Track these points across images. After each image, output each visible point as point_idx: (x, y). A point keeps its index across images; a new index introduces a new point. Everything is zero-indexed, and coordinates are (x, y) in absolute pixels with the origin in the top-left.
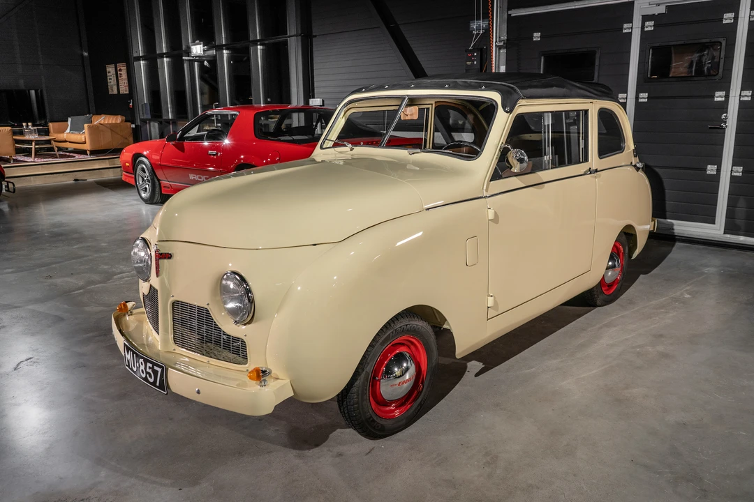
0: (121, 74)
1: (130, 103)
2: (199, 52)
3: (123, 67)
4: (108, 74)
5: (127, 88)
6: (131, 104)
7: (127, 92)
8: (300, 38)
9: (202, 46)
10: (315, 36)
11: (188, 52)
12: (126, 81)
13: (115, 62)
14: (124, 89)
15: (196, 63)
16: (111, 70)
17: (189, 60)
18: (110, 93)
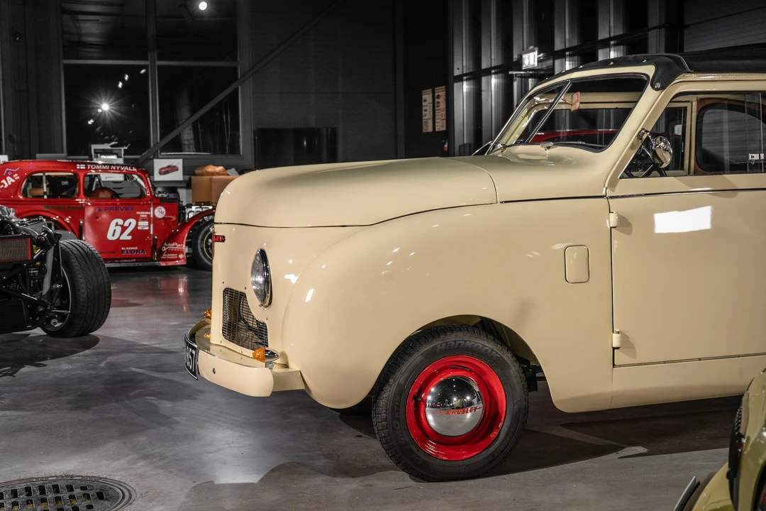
0: (438, 103)
1: (445, 144)
2: (532, 63)
3: (441, 92)
4: (424, 104)
5: (444, 121)
6: (446, 146)
7: (444, 129)
8: (663, 30)
9: (536, 53)
10: (688, 26)
11: (519, 64)
12: (444, 113)
13: (432, 86)
14: (441, 126)
15: (530, 80)
16: (427, 97)
17: (521, 77)
18: (425, 130)
